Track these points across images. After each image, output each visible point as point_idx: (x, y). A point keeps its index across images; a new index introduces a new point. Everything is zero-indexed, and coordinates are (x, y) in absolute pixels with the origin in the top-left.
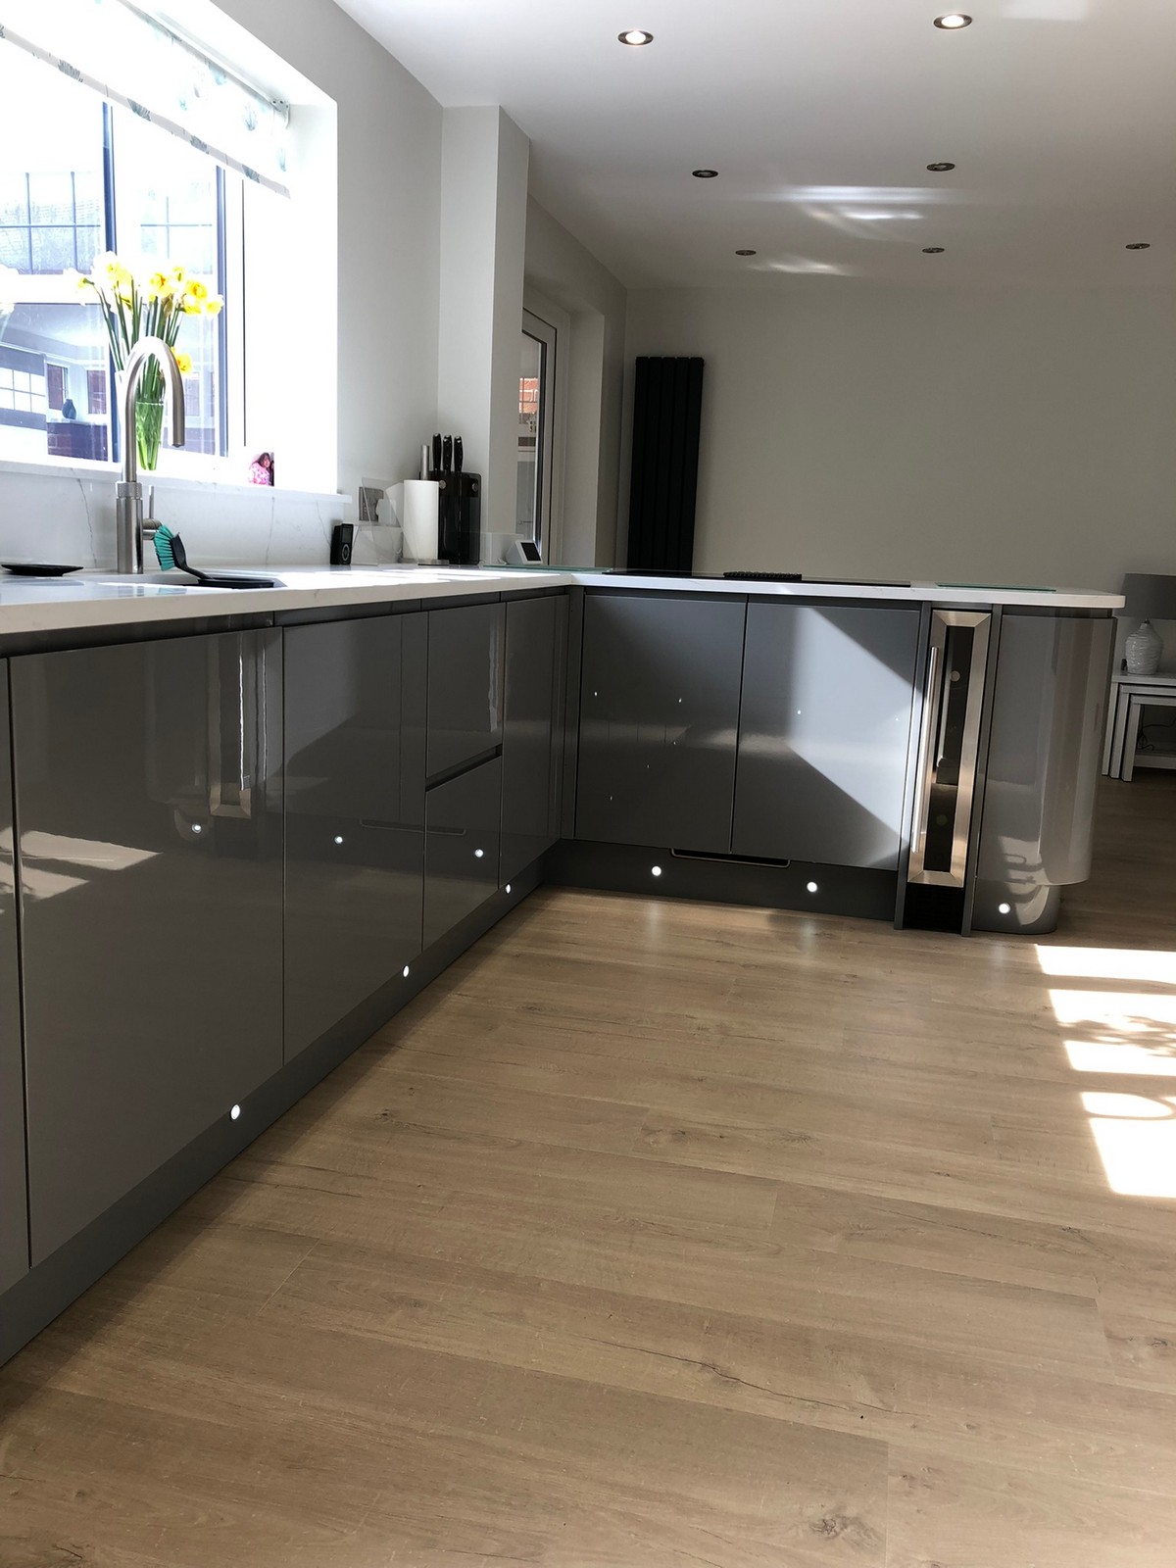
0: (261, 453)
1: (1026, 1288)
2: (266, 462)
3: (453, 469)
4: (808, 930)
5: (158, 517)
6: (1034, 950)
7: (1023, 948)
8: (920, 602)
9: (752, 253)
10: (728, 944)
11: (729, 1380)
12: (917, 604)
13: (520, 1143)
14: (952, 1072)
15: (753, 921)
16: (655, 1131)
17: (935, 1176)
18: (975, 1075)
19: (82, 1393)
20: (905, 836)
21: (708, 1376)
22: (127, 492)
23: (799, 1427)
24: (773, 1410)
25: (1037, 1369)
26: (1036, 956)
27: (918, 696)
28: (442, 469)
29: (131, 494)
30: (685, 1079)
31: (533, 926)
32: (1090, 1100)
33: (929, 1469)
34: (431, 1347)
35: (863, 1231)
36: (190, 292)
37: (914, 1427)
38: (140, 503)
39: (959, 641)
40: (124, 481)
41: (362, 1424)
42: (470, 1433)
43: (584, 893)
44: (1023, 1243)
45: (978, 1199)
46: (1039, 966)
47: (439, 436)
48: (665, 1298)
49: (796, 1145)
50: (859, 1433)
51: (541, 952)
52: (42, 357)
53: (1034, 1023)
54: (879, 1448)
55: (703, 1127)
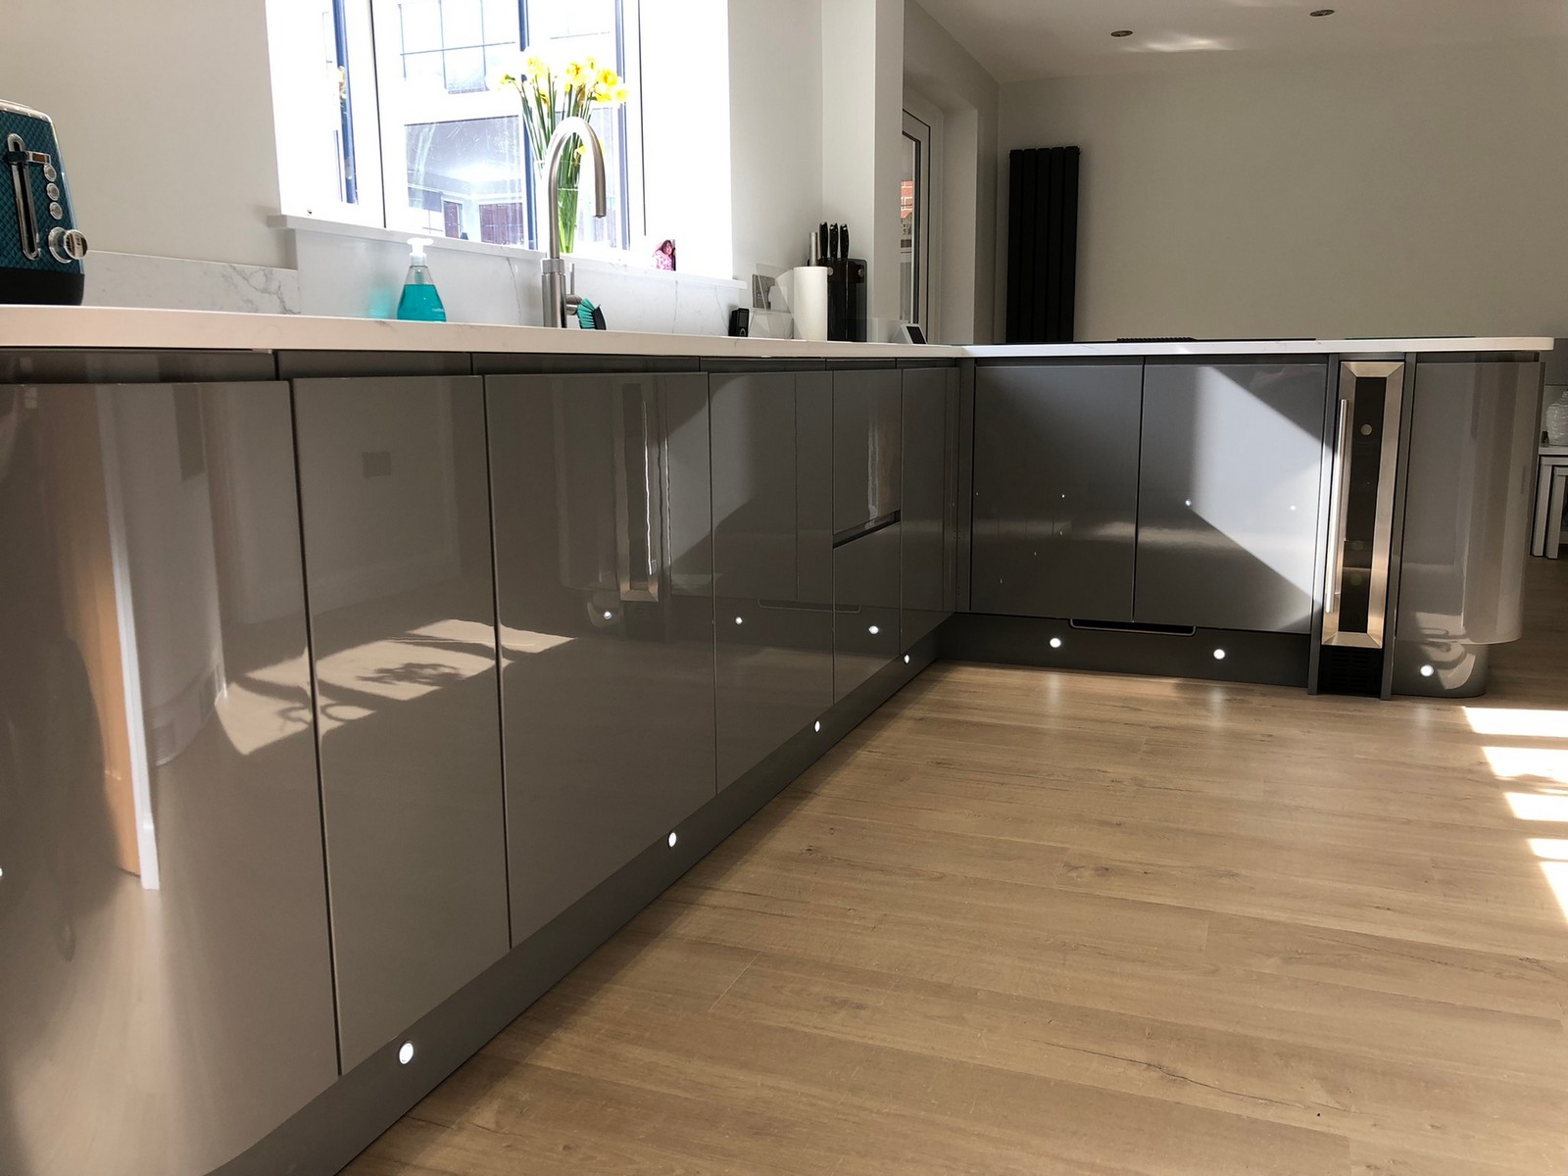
0: (663, 241)
1: (1483, 1010)
2: (668, 248)
3: (839, 256)
4: (1217, 697)
5: (579, 294)
6: (1462, 711)
7: (1448, 710)
8: (1327, 355)
9: (1128, 33)
10: (1136, 710)
11: (1174, 1078)
12: (1324, 357)
13: (943, 876)
14: (1383, 820)
15: (1161, 689)
16: (1077, 868)
17: (1374, 909)
18: (1409, 822)
19: (559, 1068)
20: (1318, 598)
21: (1155, 1074)
22: (552, 267)
23: (1254, 1121)
24: (1225, 1105)
25: (1502, 1079)
26: (1465, 717)
27: (1327, 452)
28: (829, 256)
29: (555, 270)
30: (1104, 823)
31: (933, 695)
32: (1538, 846)
33: (1394, 1161)
34: (878, 1043)
35: (1302, 956)
36: (601, 81)
37: (1375, 1125)
38: (562, 278)
39: (1371, 392)
40: (549, 258)
41: (820, 1102)
42: (923, 1113)
43: (981, 666)
44: (1477, 970)
45: (1423, 930)
46: (1468, 725)
47: (826, 224)
48: (1104, 1008)
49: (1225, 881)
50: (1317, 1128)
51: (944, 716)
52: (440, 194)
53: (1469, 776)
54: (1341, 1142)
55: (1125, 864)
